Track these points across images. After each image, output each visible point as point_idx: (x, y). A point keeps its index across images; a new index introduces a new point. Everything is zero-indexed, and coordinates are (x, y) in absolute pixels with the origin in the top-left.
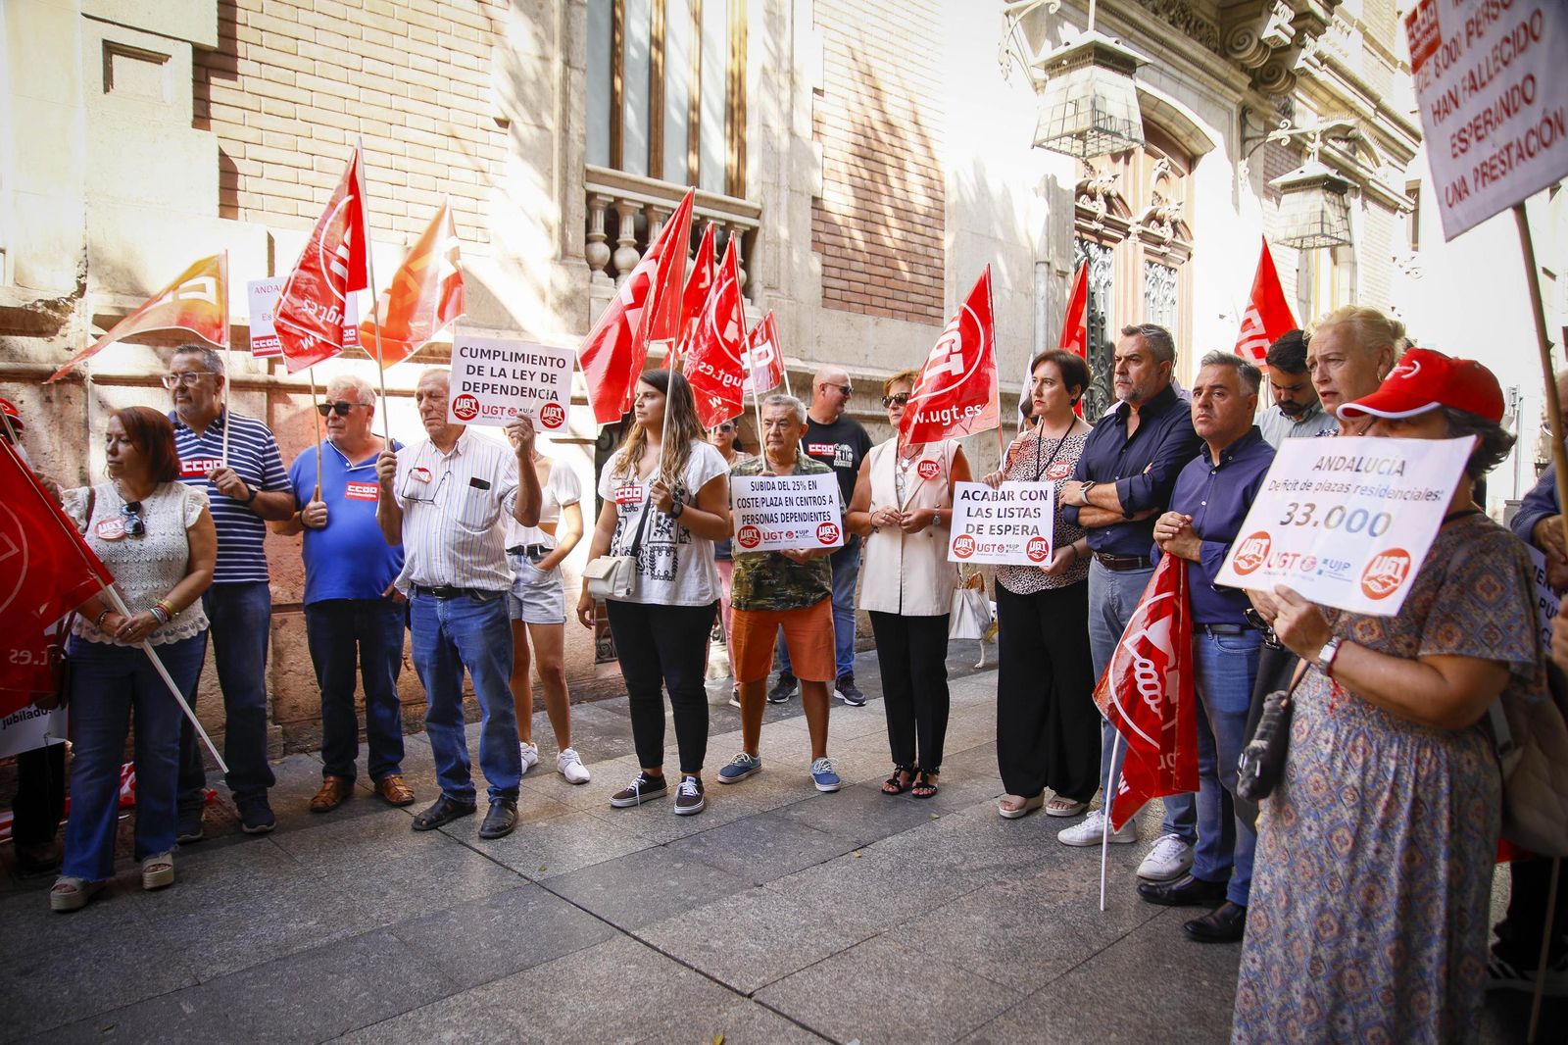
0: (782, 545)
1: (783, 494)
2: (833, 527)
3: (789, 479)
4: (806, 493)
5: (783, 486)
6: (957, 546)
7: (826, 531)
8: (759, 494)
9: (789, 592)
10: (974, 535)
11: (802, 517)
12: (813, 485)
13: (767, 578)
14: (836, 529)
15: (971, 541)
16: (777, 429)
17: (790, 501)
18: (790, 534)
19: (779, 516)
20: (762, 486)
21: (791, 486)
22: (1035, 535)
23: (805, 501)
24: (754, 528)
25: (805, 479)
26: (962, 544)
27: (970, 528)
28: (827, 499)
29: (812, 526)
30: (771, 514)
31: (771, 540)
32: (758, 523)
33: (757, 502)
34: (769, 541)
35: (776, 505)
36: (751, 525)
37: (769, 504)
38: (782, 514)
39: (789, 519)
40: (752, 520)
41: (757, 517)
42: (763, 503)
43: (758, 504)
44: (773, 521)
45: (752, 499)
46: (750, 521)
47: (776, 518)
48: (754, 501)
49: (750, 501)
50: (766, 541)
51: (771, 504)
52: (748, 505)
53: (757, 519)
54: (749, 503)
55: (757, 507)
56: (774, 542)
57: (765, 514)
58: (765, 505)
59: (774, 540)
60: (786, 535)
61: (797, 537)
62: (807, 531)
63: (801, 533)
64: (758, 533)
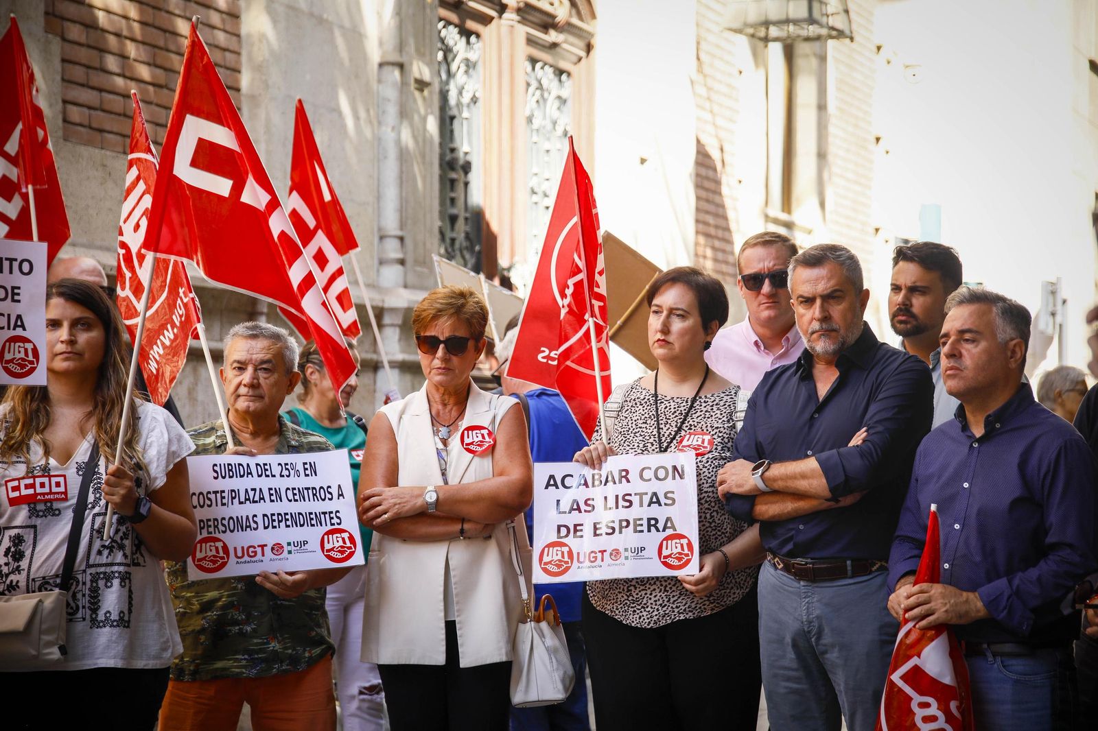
0: (267, 565)
1: (264, 483)
2: (346, 535)
3: (273, 460)
4: (302, 482)
5: (264, 471)
6: (546, 559)
7: (335, 542)
8: (227, 484)
9: (274, 645)
10: (570, 540)
11: (297, 520)
12: (311, 469)
13: (236, 623)
14: (352, 539)
15: (565, 549)
16: (255, 377)
17: (276, 495)
18: (277, 549)
19: (259, 519)
20: (230, 471)
21: (276, 470)
22: (669, 532)
23: (299, 494)
24: (219, 540)
25: (298, 459)
26: (554, 555)
27: (564, 531)
28: (334, 491)
29: (313, 534)
30: (247, 516)
31: (246, 558)
32: (224, 532)
33: (223, 498)
34: (243, 560)
35: (255, 502)
36: (213, 535)
37: (242, 499)
38: (265, 515)
39: (276, 524)
40: (216, 527)
41: (223, 522)
42: (233, 498)
43: (224, 501)
44: (250, 527)
45: (216, 492)
46: (211, 529)
47: (256, 522)
48: (219, 495)
49: (212, 496)
50: (239, 560)
51: (246, 500)
52: (208, 502)
53: (223, 525)
54: (210, 499)
55: (223, 504)
56: (251, 562)
57: (237, 517)
58: (236, 501)
59: (253, 559)
60: (273, 549)
61: (290, 552)
62: (305, 543)
63: (296, 545)
64: (225, 548)
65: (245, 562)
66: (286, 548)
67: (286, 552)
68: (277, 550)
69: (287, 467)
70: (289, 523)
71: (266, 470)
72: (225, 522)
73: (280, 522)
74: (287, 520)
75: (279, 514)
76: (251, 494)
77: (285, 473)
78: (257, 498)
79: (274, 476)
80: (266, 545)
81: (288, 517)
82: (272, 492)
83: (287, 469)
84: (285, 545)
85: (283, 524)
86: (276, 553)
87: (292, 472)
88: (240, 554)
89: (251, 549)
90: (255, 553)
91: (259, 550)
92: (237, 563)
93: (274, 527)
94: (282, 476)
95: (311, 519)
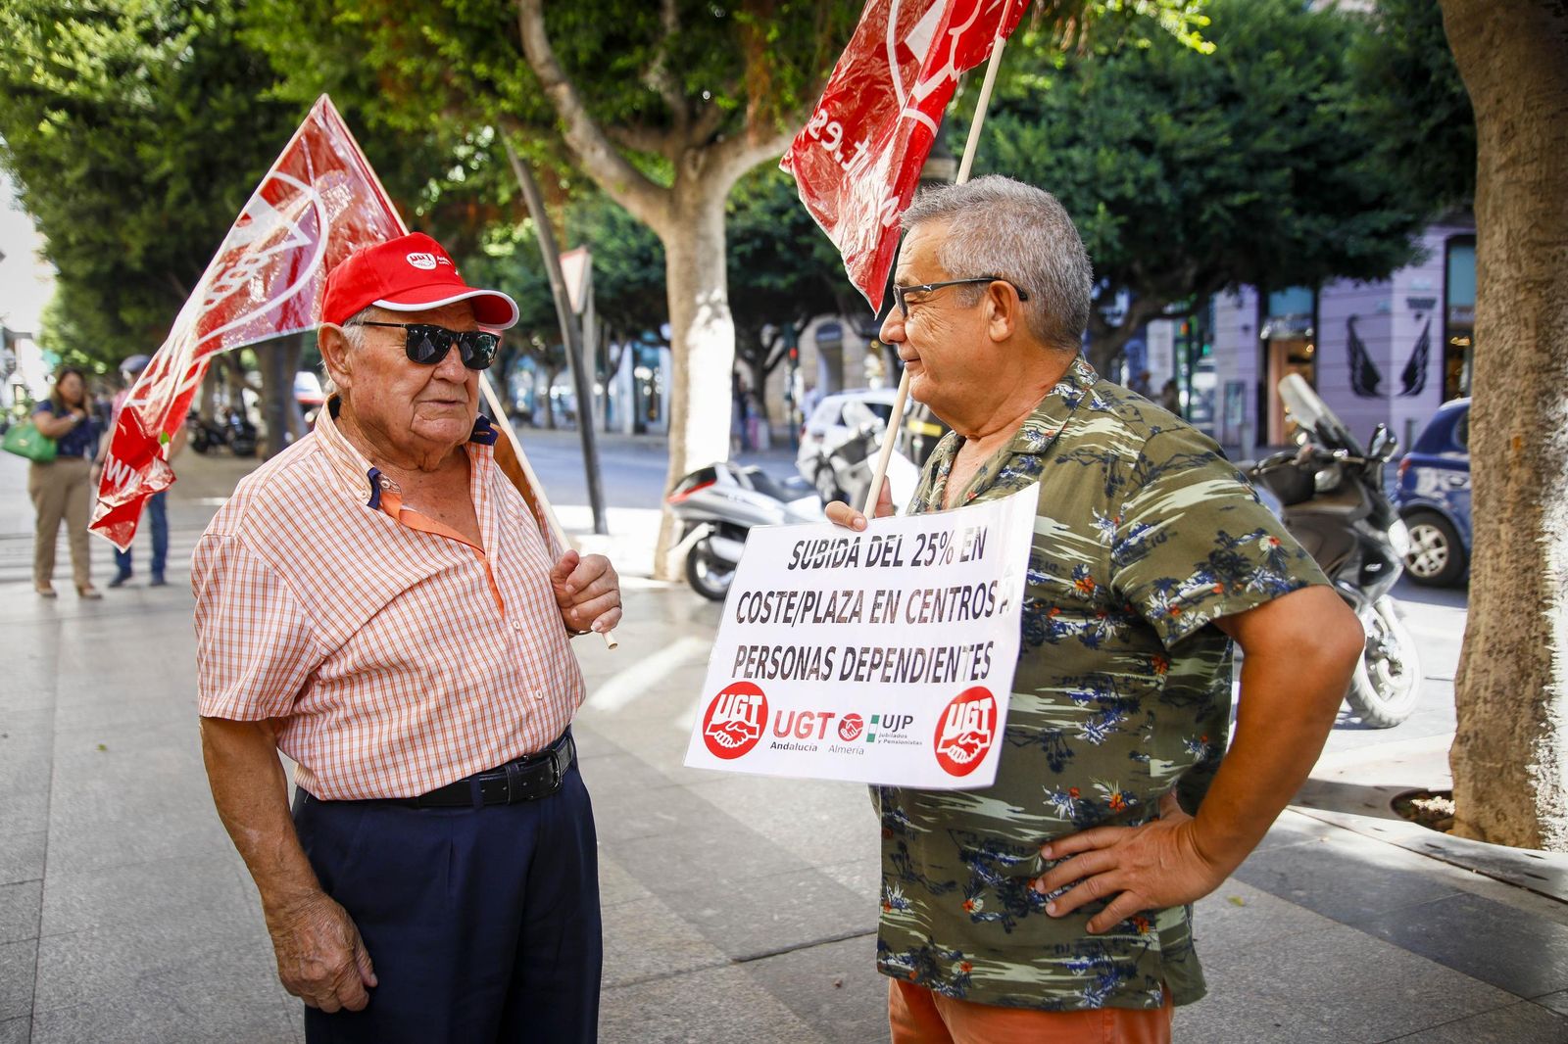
0: (823, 761)
1: (873, 580)
3: (913, 527)
4: (951, 576)
5: (884, 552)
8: (805, 581)
11: (908, 666)
17: (887, 605)
18: (850, 726)
19: (837, 659)
20: (821, 554)
21: (909, 550)
23: (935, 605)
24: (758, 691)
30: (819, 649)
31: (791, 739)
32: (771, 676)
33: (790, 606)
34: (783, 741)
35: (841, 620)
36: (752, 680)
37: (821, 614)
38: (851, 650)
39: (864, 671)
40: (762, 663)
41: (777, 654)
42: (807, 609)
43: (791, 613)
44: (817, 671)
45: (782, 594)
46: (753, 668)
47: (829, 663)
48: (785, 601)
49: (773, 602)
50: (779, 741)
51: (828, 614)
52: (764, 613)
53: (775, 662)
54: (768, 607)
55: (787, 620)
56: (798, 748)
57: (802, 649)
58: (810, 615)
59: (802, 742)
60: (842, 725)
61: (871, 738)
62: (908, 720)
63: (888, 724)
64: (763, 710)
65: (786, 747)
66: (868, 728)
67: (864, 736)
68: (850, 730)
69: (934, 541)
70: (890, 672)
71: (888, 550)
72: (779, 656)
73: (874, 666)
74: (888, 665)
75: (878, 651)
76: (841, 600)
77: (926, 555)
78: (847, 613)
79: (898, 563)
80: (831, 715)
81: (894, 658)
82: (883, 600)
83: (932, 547)
84: (866, 720)
85: (877, 673)
86: (846, 735)
87: (939, 552)
88: (782, 728)
89: (806, 720)
90: (809, 727)
91: (818, 722)
92: (774, 745)
93: (860, 678)
94: (916, 563)
95: (939, 664)
